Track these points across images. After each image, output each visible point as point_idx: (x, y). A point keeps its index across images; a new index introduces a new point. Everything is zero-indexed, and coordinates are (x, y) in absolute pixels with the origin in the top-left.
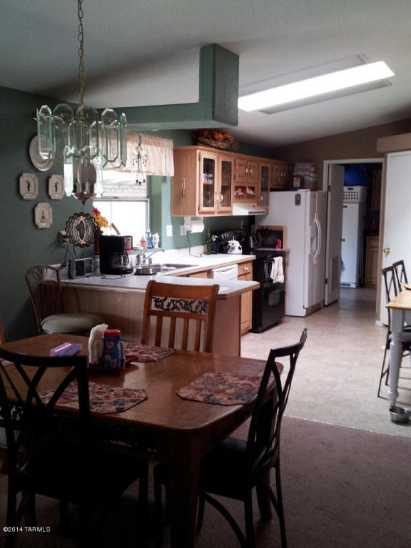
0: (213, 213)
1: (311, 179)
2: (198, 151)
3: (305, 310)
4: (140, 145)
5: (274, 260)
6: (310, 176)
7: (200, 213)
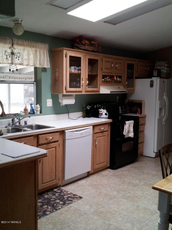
0: (81, 92)
1: (165, 71)
2: (65, 52)
3: (155, 154)
4: (13, 45)
5: (125, 123)
6: (164, 69)
7: (66, 92)
